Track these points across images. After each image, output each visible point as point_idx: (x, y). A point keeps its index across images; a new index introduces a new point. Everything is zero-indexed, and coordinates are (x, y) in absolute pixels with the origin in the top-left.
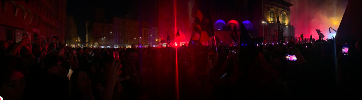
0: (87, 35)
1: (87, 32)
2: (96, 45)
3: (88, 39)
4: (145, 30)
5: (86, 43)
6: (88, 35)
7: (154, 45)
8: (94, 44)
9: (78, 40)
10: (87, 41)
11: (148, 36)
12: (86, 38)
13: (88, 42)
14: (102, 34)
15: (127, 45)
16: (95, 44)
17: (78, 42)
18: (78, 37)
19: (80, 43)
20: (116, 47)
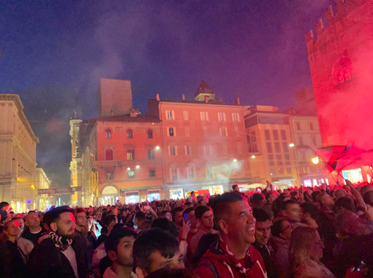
0: (74, 163)
1: (75, 153)
2: (108, 195)
3: (79, 175)
4: (267, 132)
5: (71, 191)
6: (79, 164)
7: (307, 179)
8: (100, 192)
9: (39, 181)
10: (75, 184)
11: (282, 149)
12: (70, 172)
13: (78, 189)
14: (129, 156)
15: (212, 185)
16: (104, 192)
17: (41, 192)
18: (38, 172)
19: (49, 194)
20: (175, 193)
